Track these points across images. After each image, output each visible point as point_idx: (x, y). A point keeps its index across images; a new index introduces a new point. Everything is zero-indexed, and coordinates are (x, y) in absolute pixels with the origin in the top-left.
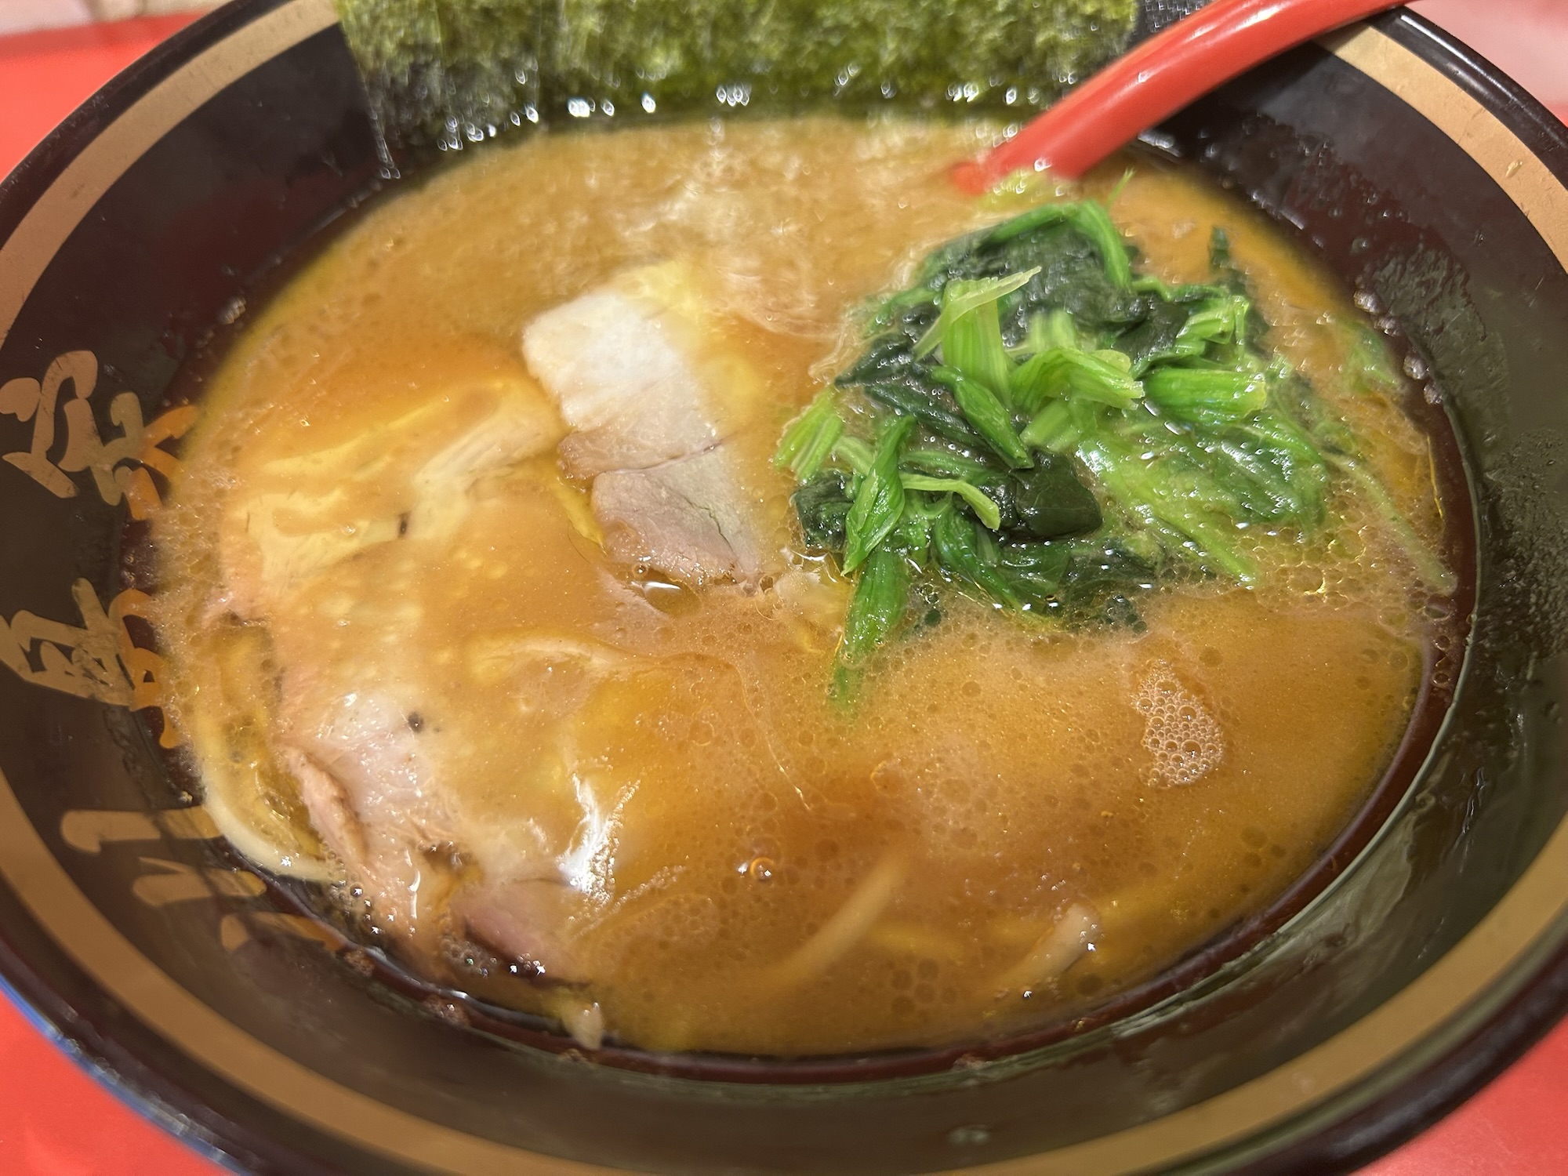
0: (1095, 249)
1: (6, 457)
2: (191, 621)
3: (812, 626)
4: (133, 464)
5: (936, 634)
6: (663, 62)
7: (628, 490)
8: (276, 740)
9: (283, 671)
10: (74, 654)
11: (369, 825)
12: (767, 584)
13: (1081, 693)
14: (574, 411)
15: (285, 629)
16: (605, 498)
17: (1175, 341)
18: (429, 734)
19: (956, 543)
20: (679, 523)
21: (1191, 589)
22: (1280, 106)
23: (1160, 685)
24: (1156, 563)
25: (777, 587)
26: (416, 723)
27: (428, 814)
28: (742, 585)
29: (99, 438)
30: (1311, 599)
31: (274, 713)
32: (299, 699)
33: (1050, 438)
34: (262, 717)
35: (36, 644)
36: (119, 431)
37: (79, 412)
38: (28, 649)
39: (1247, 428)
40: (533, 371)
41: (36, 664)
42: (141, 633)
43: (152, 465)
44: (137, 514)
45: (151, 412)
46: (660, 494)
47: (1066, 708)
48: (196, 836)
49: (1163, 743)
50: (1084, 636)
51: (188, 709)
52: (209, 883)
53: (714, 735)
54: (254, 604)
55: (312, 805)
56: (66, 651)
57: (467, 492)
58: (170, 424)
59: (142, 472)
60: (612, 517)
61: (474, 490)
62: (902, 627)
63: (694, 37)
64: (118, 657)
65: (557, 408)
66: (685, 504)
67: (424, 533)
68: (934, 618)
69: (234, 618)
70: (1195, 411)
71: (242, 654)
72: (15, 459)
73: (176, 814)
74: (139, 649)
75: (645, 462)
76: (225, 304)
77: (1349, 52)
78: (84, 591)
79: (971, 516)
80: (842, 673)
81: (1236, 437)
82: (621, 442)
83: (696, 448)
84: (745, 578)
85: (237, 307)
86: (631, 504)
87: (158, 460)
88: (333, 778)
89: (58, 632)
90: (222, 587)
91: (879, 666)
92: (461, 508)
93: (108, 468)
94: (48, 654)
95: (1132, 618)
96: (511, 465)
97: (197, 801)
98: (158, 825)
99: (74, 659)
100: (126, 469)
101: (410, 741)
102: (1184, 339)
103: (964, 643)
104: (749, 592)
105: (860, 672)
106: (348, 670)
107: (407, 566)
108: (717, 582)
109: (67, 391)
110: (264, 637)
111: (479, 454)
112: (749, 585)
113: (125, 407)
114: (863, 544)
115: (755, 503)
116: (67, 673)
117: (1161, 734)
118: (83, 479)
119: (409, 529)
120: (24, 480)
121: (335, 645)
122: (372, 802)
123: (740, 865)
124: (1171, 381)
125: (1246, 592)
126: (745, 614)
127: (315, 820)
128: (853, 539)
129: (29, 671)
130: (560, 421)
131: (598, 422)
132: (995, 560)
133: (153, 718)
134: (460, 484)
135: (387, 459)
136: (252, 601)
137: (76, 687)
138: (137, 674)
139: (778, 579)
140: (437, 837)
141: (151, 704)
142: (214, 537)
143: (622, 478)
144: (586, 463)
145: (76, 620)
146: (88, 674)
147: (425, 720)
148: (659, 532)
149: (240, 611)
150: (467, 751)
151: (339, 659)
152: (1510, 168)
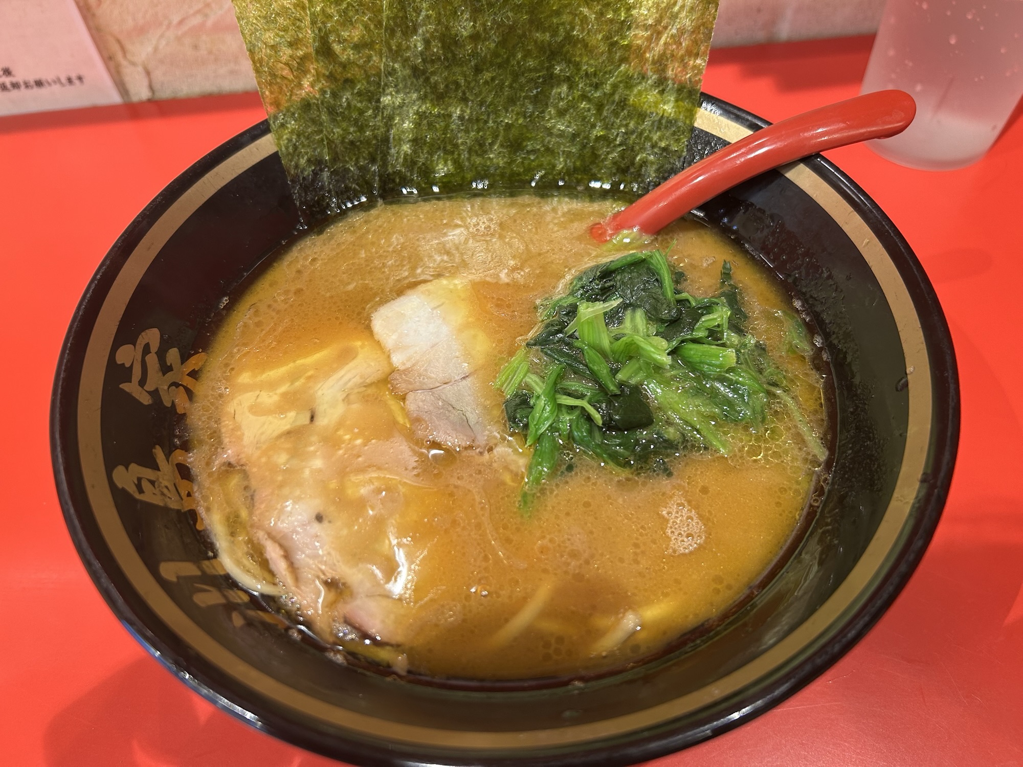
0: (658, 277)
1: (121, 386)
2: (208, 464)
3: (511, 471)
4: (176, 385)
5: (571, 476)
6: (442, 169)
7: (423, 401)
8: (252, 526)
9: (254, 491)
10: (156, 484)
11: (298, 569)
12: (490, 450)
13: (639, 507)
14: (397, 360)
15: (255, 470)
16: (411, 405)
17: (693, 330)
18: (325, 524)
19: (581, 432)
20: (448, 418)
21: (695, 455)
22: (758, 199)
23: (677, 504)
24: (679, 443)
25: (495, 451)
26: (319, 518)
27: (325, 563)
28: (478, 450)
29: (161, 373)
30: (755, 461)
31: (251, 514)
32: (263, 506)
33: (630, 377)
34: (244, 514)
35: (139, 479)
36: (170, 369)
37: (152, 360)
38: (136, 482)
39: (727, 375)
40: (376, 337)
41: (141, 490)
42: (185, 472)
43: (185, 385)
44: (180, 410)
45: (184, 358)
46: (438, 403)
47: (632, 514)
48: (217, 574)
49: (676, 534)
50: (641, 480)
51: (208, 509)
52: (225, 597)
53: (462, 525)
54: (240, 457)
55: (271, 559)
56: (152, 483)
57: (343, 400)
58: (194, 363)
59: (181, 388)
60: (415, 415)
61: (347, 399)
62: (554, 471)
63: (459, 155)
64: (175, 485)
65: (389, 357)
66: (451, 408)
67: (322, 421)
68: (570, 468)
69: (230, 465)
70: (702, 365)
71: (235, 481)
72: (125, 386)
73: (206, 563)
74: (184, 480)
75: (432, 386)
76: (219, 299)
78: (159, 453)
79: (589, 418)
80: (525, 495)
81: (722, 380)
82: (420, 375)
83: (457, 378)
84: (479, 446)
85: (225, 300)
86: (424, 408)
87: (188, 381)
88: (281, 546)
89: (147, 473)
90: (223, 448)
91: (543, 491)
92: (340, 409)
93: (166, 387)
94: (145, 485)
95: (666, 470)
96: (365, 386)
97: (215, 556)
98: (200, 568)
99: (156, 487)
100: (174, 387)
101: (316, 528)
102: (699, 329)
103: (585, 481)
104: (481, 453)
105: (533, 495)
106: (286, 491)
107: (314, 439)
108: (466, 448)
109: (146, 350)
110: (246, 475)
111: (350, 380)
112: (482, 450)
113: (173, 356)
114: (536, 431)
115: (485, 407)
116: (154, 494)
117: (676, 528)
118: (155, 394)
119: (315, 419)
120: (129, 396)
121: (280, 478)
122: (300, 557)
123: (472, 588)
124: (691, 350)
125: (723, 457)
126: (479, 465)
127: (272, 566)
128: (532, 427)
129: (138, 494)
130: (390, 364)
131: (408, 365)
132: (600, 440)
133: (193, 515)
134: (341, 396)
135: (302, 380)
136: (238, 456)
137: (157, 500)
138: (184, 493)
139: (496, 447)
140: (330, 574)
141: (191, 508)
142: (218, 421)
143: (420, 395)
144: (402, 387)
145: (156, 467)
146: (163, 494)
147: (324, 517)
148: (437, 423)
149: (233, 461)
150: (345, 532)
151: (281, 486)
152: (864, 242)
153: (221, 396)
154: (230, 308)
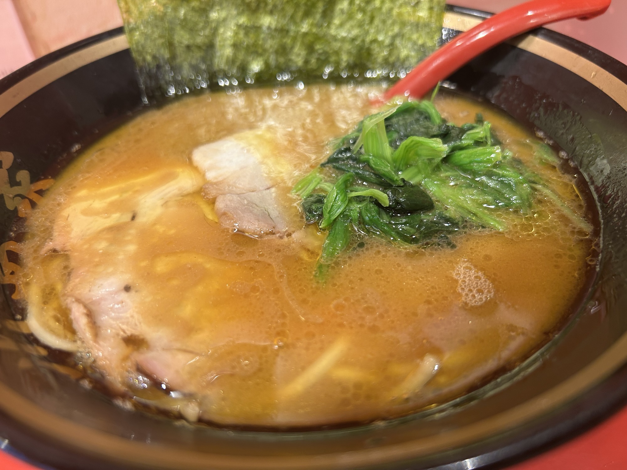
2: (35, 251)
3: (308, 250)
4: (23, 197)
5: (362, 251)
6: (256, 67)
7: (230, 201)
8: (64, 295)
9: (72, 269)
11: (99, 327)
12: (289, 235)
13: (428, 272)
14: (211, 176)
15: (76, 254)
16: (220, 204)
17: (461, 139)
18: (133, 293)
19: (371, 214)
20: (251, 212)
21: (475, 232)
23: (464, 268)
24: (459, 221)
25: (293, 236)
26: (127, 289)
27: (127, 324)
28: (278, 235)
29: (9, 185)
30: (529, 235)
31: (65, 285)
32: (77, 280)
33: (412, 178)
34: (59, 287)
36: (19, 184)
37: (3, 174)
39: (495, 170)
40: (195, 164)
42: (14, 258)
43: (31, 198)
44: (21, 214)
45: (35, 179)
46: (244, 202)
47: (422, 278)
48: (19, 330)
49: (466, 289)
50: (429, 250)
51: (27, 284)
53: (261, 290)
54: (65, 245)
55: (75, 319)
57: (162, 205)
58: (41, 185)
59: (27, 200)
60: (223, 211)
61: (165, 204)
62: (348, 246)
63: (269, 57)
65: (204, 175)
66: (254, 206)
67: (141, 220)
68: (361, 245)
69: (55, 251)
70: (472, 164)
71: (56, 265)
73: (12, 322)
74: (11, 263)
75: (239, 193)
76: (71, 145)
77: (523, 45)
79: (377, 203)
80: (320, 267)
81: (490, 175)
82: (229, 186)
83: (261, 188)
84: (279, 232)
85: (77, 147)
86: (231, 205)
87: (34, 197)
88: (85, 306)
90: (51, 239)
91: (337, 264)
92: (159, 211)
93: (11, 196)
95: (449, 244)
96: (182, 196)
97: (24, 318)
100: (20, 198)
101: (124, 296)
102: (464, 139)
103: (375, 254)
104: (281, 238)
105: (328, 266)
106: (101, 269)
107: (133, 231)
108: (267, 234)
110: (66, 257)
111: (170, 192)
112: (281, 235)
113: (23, 175)
114: (330, 217)
115: (285, 207)
117: (465, 286)
119: (136, 218)
121: (97, 260)
122: (104, 319)
124: (461, 155)
125: (500, 233)
126: (279, 245)
127: (75, 326)
128: (326, 216)
130: (204, 179)
131: (220, 179)
132: (388, 220)
133: (12, 288)
134: (160, 203)
135: (130, 193)
136: (64, 244)
138: (7, 271)
139: (293, 233)
140: (130, 332)
141: (12, 283)
142: (52, 221)
143: (228, 197)
144: (213, 192)
147: (132, 287)
148: (242, 215)
149: (58, 248)
150: (148, 299)
151: (97, 265)
152: (592, 74)
153: (59, 204)
154: (80, 152)
